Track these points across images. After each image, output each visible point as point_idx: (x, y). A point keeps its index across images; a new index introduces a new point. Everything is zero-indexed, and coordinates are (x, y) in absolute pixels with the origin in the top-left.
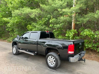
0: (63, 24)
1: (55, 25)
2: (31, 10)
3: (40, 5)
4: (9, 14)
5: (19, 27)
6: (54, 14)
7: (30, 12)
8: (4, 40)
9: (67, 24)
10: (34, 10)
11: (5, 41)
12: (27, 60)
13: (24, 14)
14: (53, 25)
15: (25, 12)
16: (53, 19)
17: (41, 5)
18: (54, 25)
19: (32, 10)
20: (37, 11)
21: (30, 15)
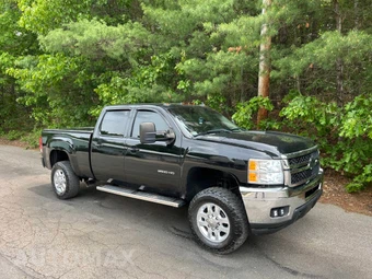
0: (223, 77)
1: (197, 85)
2: (110, 27)
3: (143, 8)
4: (25, 39)
5: (67, 92)
6: (192, 45)
7: (104, 35)
8: (13, 139)
9: (238, 77)
10: (119, 29)
11: (16, 142)
12: (101, 205)
13: (85, 43)
14: (188, 84)
15: (85, 38)
16: (189, 62)
17: (147, 10)
18: (191, 84)
19: (114, 29)
20: (131, 32)
21: (104, 48)
